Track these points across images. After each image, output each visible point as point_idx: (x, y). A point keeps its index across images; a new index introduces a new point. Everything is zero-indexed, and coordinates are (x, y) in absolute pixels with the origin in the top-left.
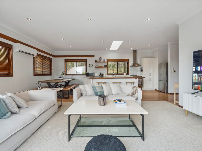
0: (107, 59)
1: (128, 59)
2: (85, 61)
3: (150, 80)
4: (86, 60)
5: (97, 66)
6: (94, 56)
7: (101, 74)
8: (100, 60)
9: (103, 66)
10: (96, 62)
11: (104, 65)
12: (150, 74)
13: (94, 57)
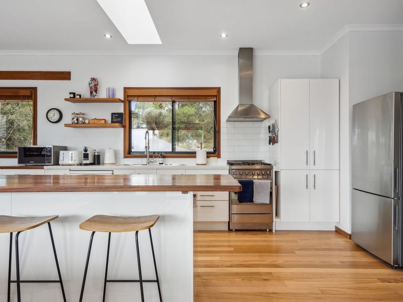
0: (125, 89)
1: (219, 89)
2: (31, 95)
3: (311, 183)
4: (35, 89)
5: (77, 120)
6: (69, 73)
7: (86, 156)
8: (91, 93)
9: (109, 119)
10: (74, 98)
11: (113, 114)
12: (310, 158)
13: (69, 79)
